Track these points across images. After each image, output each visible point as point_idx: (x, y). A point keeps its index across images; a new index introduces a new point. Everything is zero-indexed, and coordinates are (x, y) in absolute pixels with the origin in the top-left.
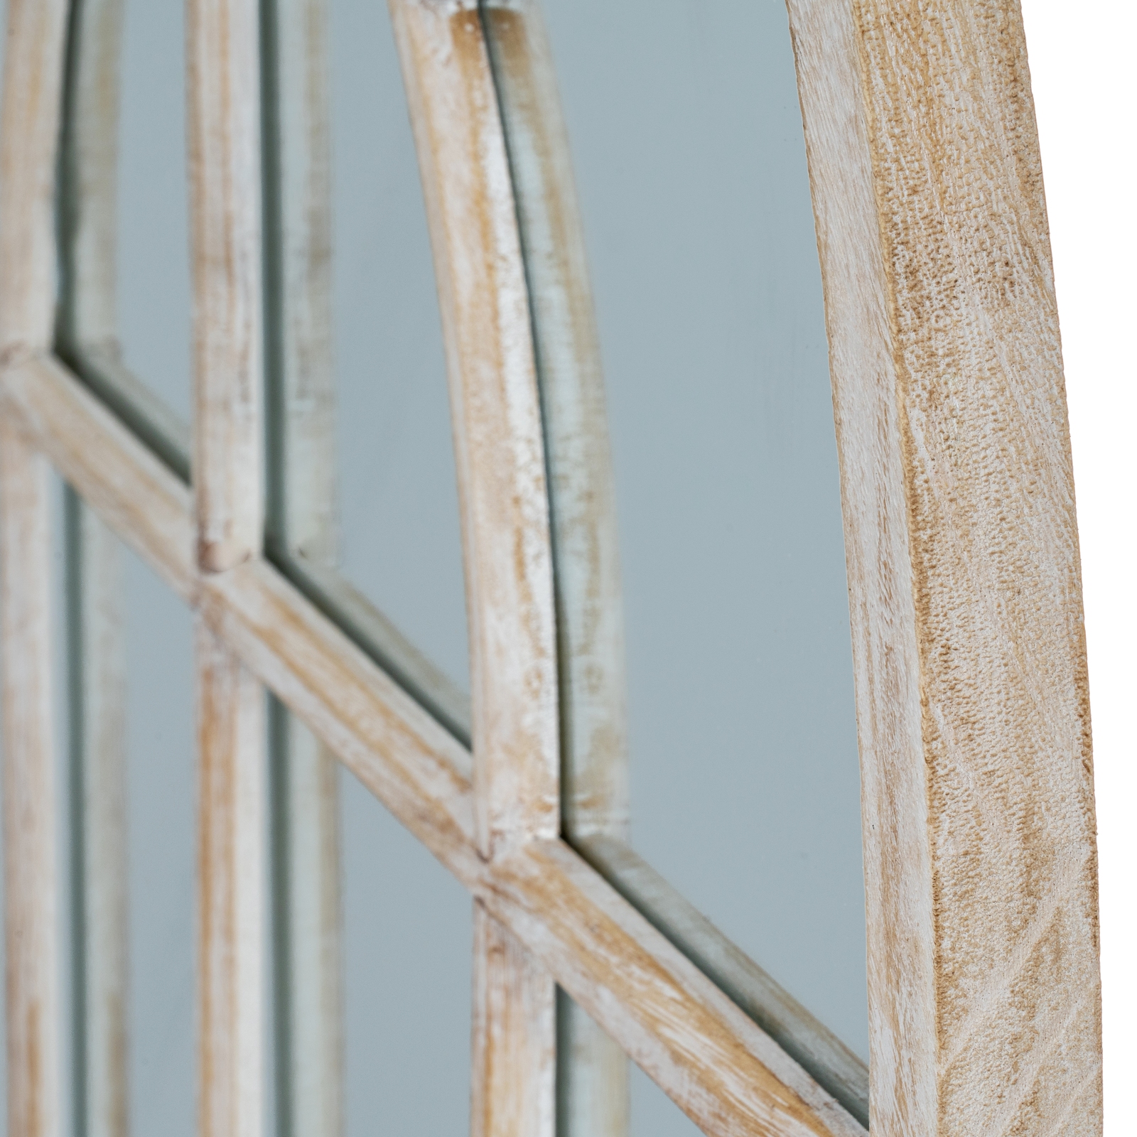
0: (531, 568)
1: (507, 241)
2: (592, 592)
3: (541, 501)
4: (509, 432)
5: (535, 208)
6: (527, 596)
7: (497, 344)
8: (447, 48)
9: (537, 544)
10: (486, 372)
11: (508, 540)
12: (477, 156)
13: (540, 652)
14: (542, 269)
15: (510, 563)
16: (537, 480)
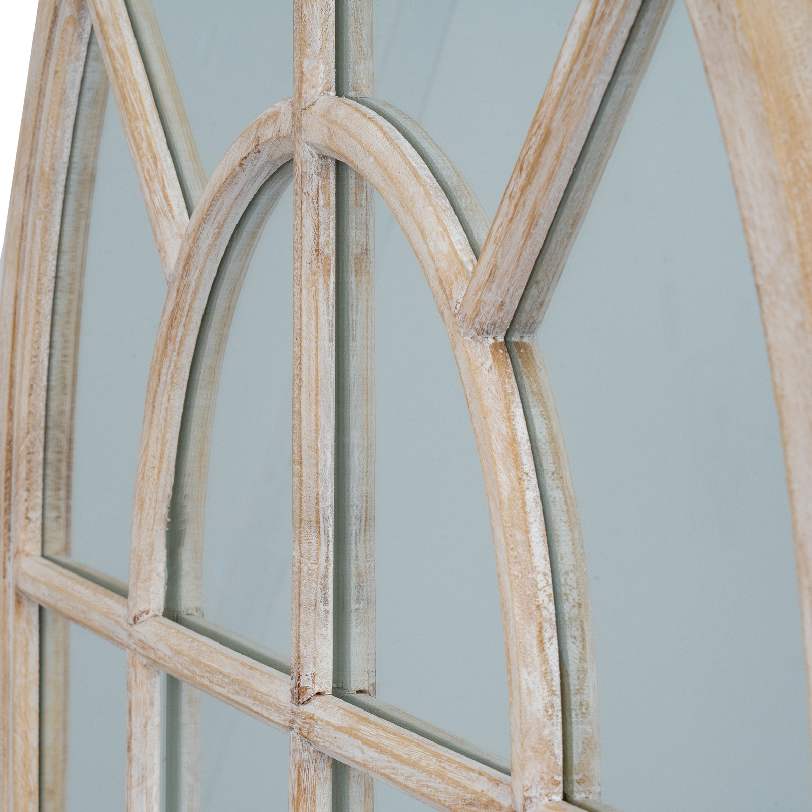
0: (547, 645)
1: (528, 465)
2: (582, 659)
3: (552, 607)
4: (534, 569)
5: (544, 447)
6: (545, 661)
7: (526, 520)
8: (490, 362)
9: (550, 632)
10: (519, 536)
11: (534, 629)
12: (510, 419)
13: (553, 693)
14: (548, 480)
15: (535, 642)
16: (549, 596)
